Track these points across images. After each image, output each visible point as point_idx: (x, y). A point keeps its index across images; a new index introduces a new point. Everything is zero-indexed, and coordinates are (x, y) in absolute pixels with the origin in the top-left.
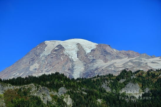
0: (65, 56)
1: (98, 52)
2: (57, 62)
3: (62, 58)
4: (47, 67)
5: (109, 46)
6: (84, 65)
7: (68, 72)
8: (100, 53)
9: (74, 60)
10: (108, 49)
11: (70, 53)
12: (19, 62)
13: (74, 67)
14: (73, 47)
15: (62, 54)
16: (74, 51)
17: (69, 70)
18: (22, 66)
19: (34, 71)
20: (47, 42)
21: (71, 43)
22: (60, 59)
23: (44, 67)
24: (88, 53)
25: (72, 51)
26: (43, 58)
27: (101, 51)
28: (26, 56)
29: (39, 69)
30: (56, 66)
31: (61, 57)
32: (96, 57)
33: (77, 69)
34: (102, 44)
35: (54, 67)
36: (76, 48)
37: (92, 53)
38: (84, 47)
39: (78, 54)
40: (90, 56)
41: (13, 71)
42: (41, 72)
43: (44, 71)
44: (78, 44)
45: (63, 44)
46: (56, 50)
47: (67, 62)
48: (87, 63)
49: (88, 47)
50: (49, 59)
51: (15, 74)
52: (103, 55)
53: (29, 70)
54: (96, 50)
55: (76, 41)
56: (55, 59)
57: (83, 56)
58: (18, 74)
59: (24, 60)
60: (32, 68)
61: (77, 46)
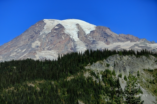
0: (66, 35)
1: (98, 34)
2: (59, 40)
3: (63, 38)
4: (48, 45)
5: (109, 28)
6: (86, 45)
8: (100, 35)
9: (75, 40)
10: (108, 31)
11: (71, 32)
12: (18, 39)
13: (76, 47)
14: (72, 27)
15: (64, 33)
16: (74, 31)
17: (72, 49)
18: (21, 42)
19: (36, 48)
20: (46, 21)
21: (70, 23)
22: (61, 38)
23: (46, 45)
24: (87, 34)
25: (73, 31)
26: (44, 36)
27: (101, 33)
28: (25, 33)
29: (41, 46)
30: (57, 45)
31: (63, 36)
32: (96, 39)
34: (101, 26)
35: (56, 46)
36: (76, 28)
37: (91, 34)
38: (83, 28)
39: (78, 34)
40: (90, 37)
41: (13, 47)
42: (43, 49)
43: (45, 49)
44: (77, 25)
45: (62, 23)
46: (56, 29)
47: (69, 41)
48: (88, 44)
49: (87, 28)
50: (50, 38)
51: (17, 50)
52: (103, 38)
53: (32, 47)
54: (95, 32)
56: (56, 38)
57: (83, 37)
58: (20, 50)
59: (23, 37)
60: (34, 45)
61: (77, 26)
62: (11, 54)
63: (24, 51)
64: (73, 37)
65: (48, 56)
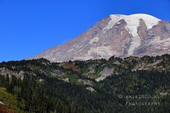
0: (125, 31)
2: (116, 36)
3: (122, 33)
4: (107, 41)
6: (141, 41)
7: (124, 47)
8: (160, 30)
9: (134, 36)
11: (131, 28)
12: (82, 35)
13: (131, 42)
14: (135, 22)
15: (123, 29)
16: (135, 26)
17: (126, 45)
18: (85, 38)
19: (93, 44)
21: (134, 18)
22: (120, 34)
23: (104, 41)
24: (149, 29)
25: (133, 27)
26: (104, 32)
28: (90, 29)
29: (98, 42)
30: (115, 41)
32: (156, 33)
33: (133, 45)
34: (163, 21)
35: (113, 41)
36: (138, 23)
37: (153, 29)
38: (146, 23)
39: (138, 29)
40: (151, 32)
41: (76, 43)
42: (99, 45)
43: (102, 45)
46: (118, 25)
47: (126, 37)
48: (144, 39)
49: (151, 23)
50: (110, 33)
51: (75, 46)
52: (162, 33)
53: (89, 43)
54: (157, 26)
55: (140, 17)
56: (116, 34)
57: (143, 32)
58: (78, 46)
60: (92, 41)
61: (140, 21)
62: (68, 50)
64: (132, 33)
65: (100, 52)
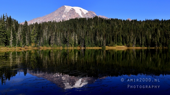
2: (74, 16)
3: (76, 15)
5: (94, 12)
10: (94, 14)
11: (78, 13)
15: (75, 13)
16: (80, 12)
20: (66, 6)
21: (77, 9)
24: (85, 14)
26: (66, 13)
28: (57, 11)
29: (66, 18)
32: (89, 16)
34: (91, 11)
38: (83, 11)
39: (82, 14)
44: (80, 9)
45: (74, 8)
46: (71, 10)
50: (69, 14)
54: (88, 13)
56: (72, 14)
58: (57, 19)
59: (56, 13)
63: (59, 19)
